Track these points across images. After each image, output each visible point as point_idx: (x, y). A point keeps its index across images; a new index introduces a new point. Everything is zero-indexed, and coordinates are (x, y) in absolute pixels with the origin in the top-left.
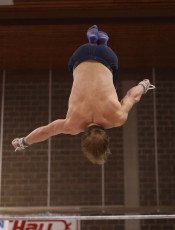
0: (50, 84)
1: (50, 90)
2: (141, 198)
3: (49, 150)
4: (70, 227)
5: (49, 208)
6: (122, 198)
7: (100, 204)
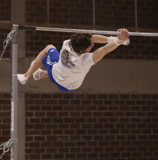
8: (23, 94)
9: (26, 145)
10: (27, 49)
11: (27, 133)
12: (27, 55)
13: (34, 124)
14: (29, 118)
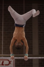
0: (3, 5)
1: (3, 7)
3: (3, 32)
4: (11, 63)
5: (2, 55)
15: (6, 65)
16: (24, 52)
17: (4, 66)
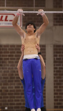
2: (54, 4)
5: (5, 7)
6: (45, 3)
7: (33, 6)
8: (52, 45)
9: (54, 71)
10: (54, 22)
11: (54, 65)
12: (54, 25)
13: (58, 60)
14: (55, 58)
15: (10, 21)
16: (34, 5)
17: (8, 22)
